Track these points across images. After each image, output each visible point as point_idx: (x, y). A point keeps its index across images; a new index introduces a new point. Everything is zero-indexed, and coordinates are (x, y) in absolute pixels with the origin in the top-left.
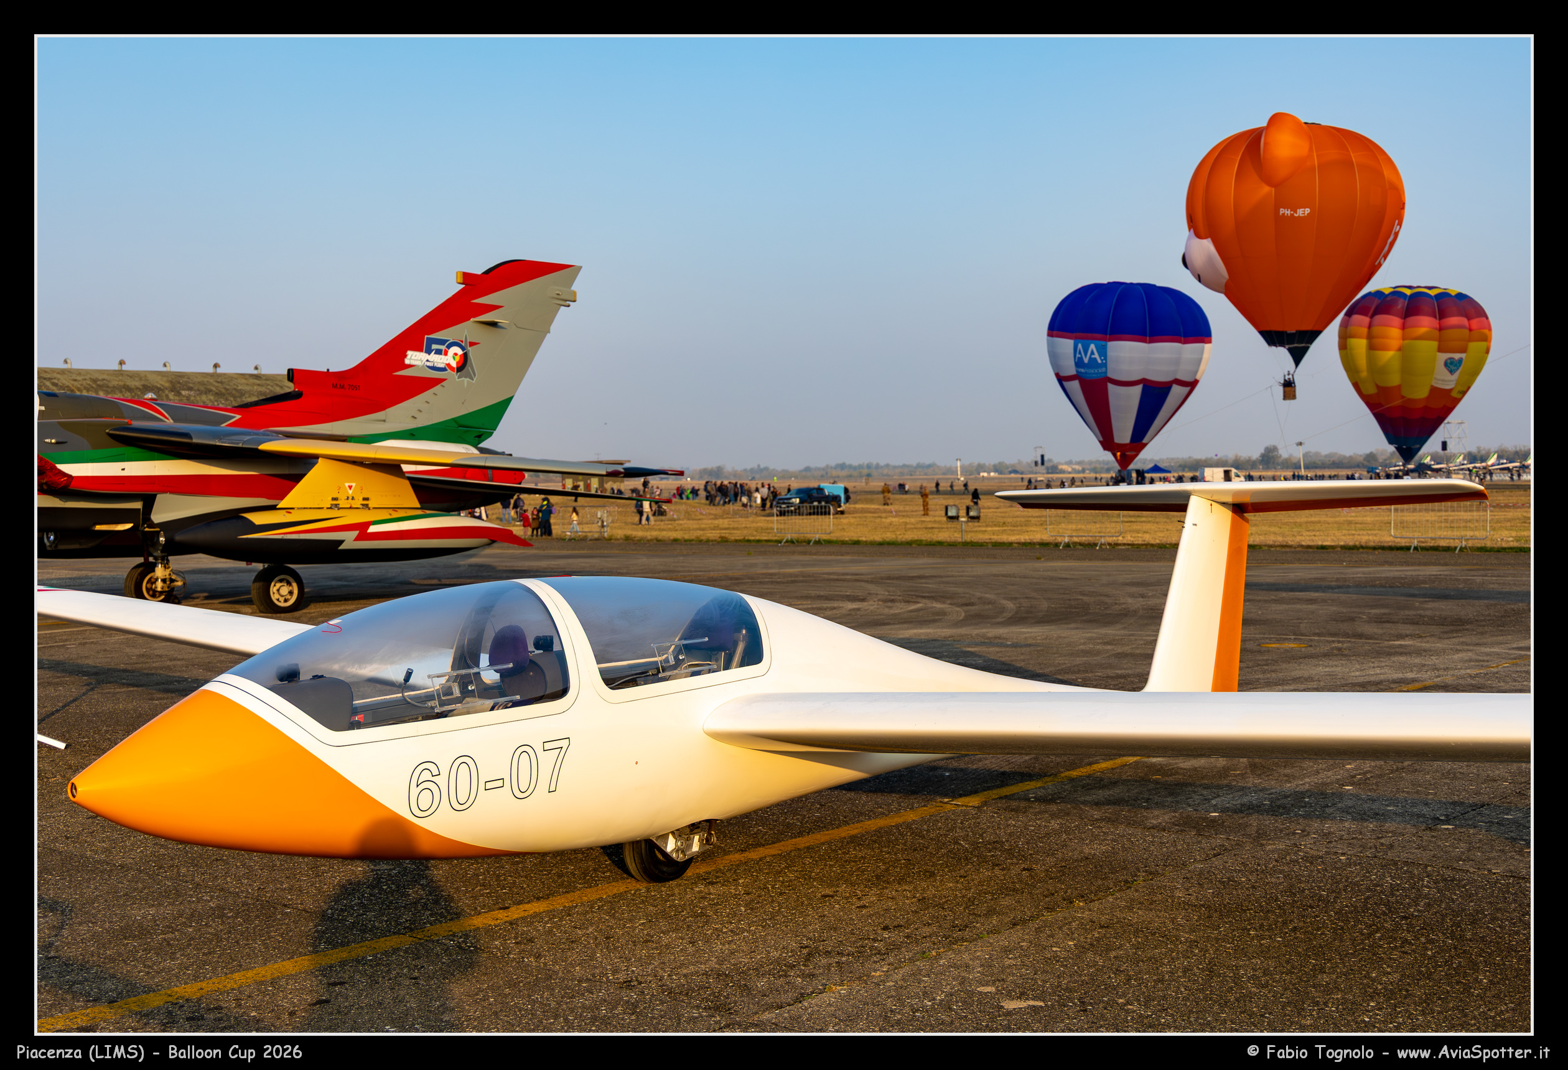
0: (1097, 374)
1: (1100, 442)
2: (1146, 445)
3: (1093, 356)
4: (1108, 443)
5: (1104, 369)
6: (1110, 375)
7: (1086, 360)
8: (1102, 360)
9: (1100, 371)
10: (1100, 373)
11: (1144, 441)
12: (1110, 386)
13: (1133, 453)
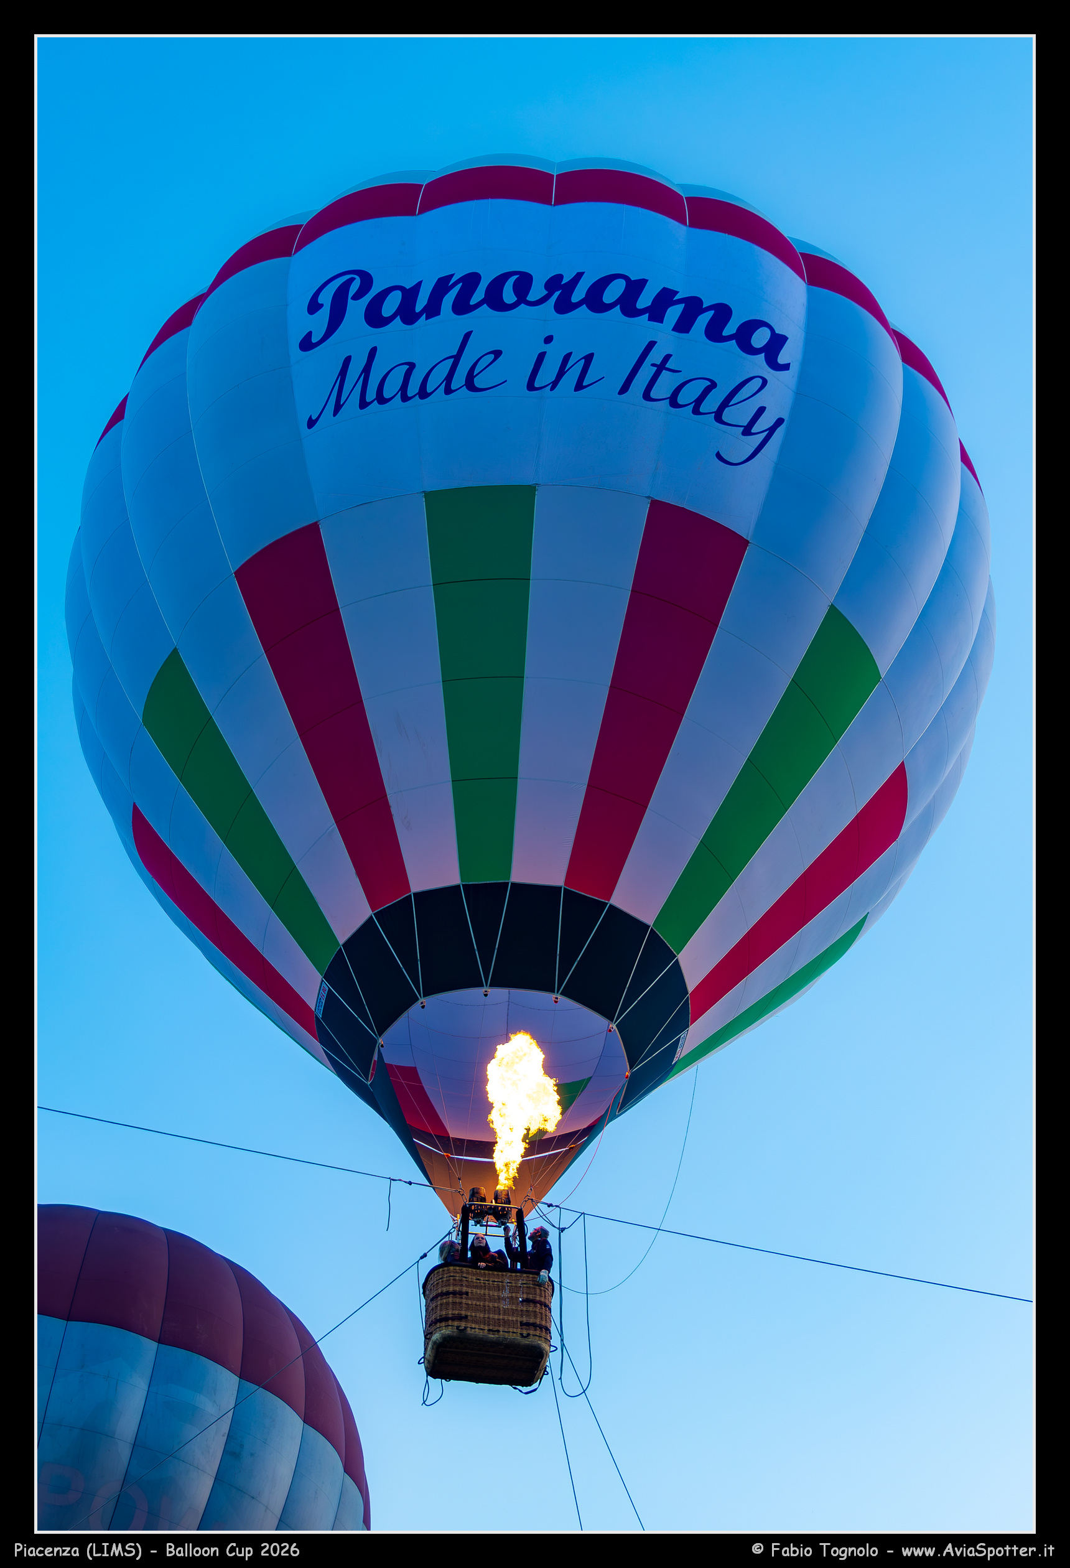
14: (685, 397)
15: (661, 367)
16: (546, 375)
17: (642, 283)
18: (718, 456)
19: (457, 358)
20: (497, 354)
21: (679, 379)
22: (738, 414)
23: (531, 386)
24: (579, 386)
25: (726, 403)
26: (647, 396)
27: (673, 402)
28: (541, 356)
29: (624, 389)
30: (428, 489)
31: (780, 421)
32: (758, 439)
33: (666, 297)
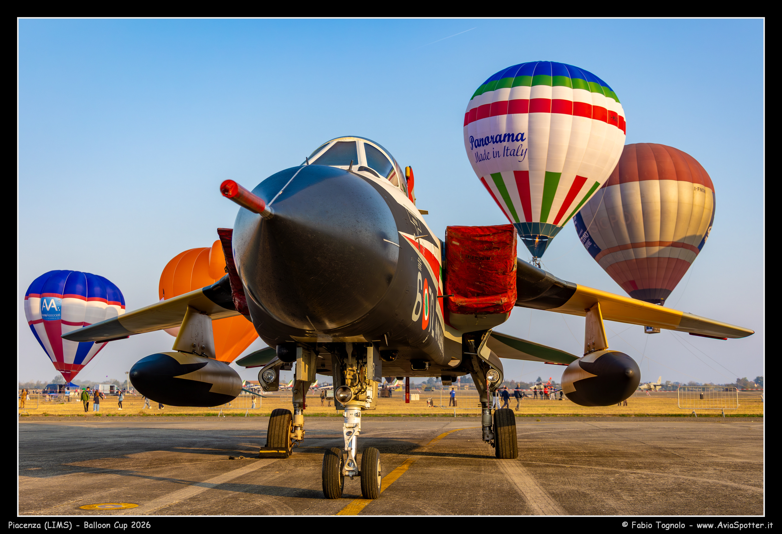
0: (54, 317)
1: (54, 363)
2: (83, 366)
3: (52, 307)
4: (59, 363)
5: (59, 315)
6: (63, 318)
7: (48, 309)
8: (58, 309)
9: (57, 316)
10: (56, 317)
11: (82, 364)
12: (63, 326)
13: (75, 371)
14: (512, 154)
15: (507, 150)
16: (495, 155)
17: (501, 135)
18: (519, 161)
19: (485, 154)
20: (489, 153)
21: (510, 150)
22: (519, 153)
23: (494, 157)
24: (499, 157)
25: (517, 152)
26: (507, 156)
27: (511, 155)
28: (493, 152)
29: (504, 156)
30: (491, 173)
31: (527, 149)
32: (523, 156)
33: (505, 135)
